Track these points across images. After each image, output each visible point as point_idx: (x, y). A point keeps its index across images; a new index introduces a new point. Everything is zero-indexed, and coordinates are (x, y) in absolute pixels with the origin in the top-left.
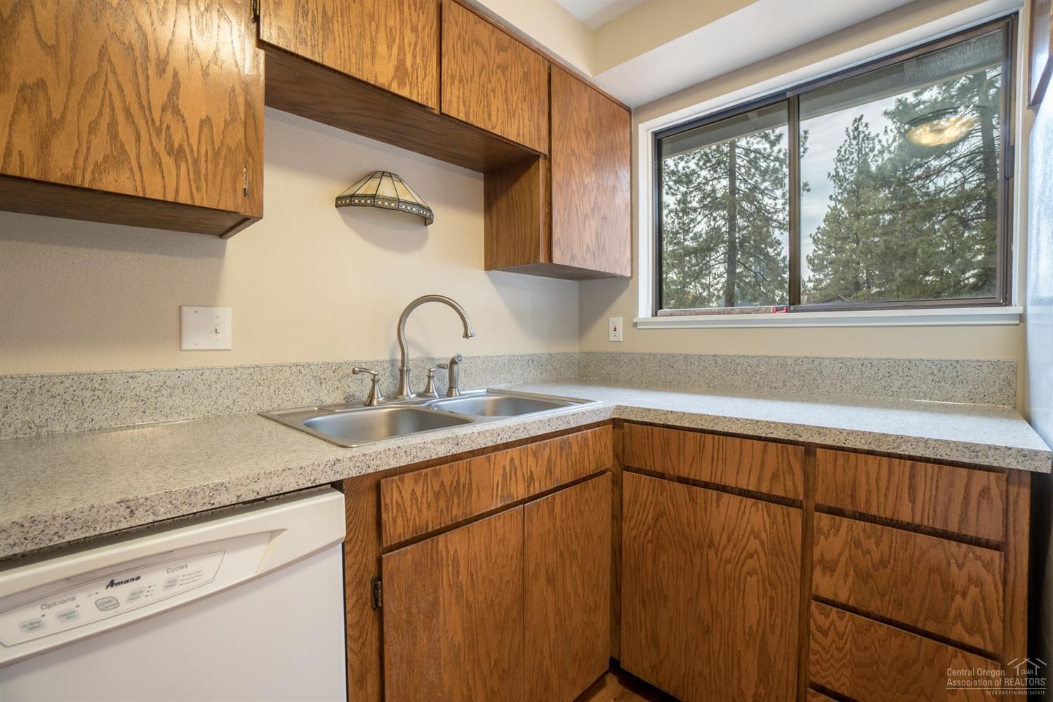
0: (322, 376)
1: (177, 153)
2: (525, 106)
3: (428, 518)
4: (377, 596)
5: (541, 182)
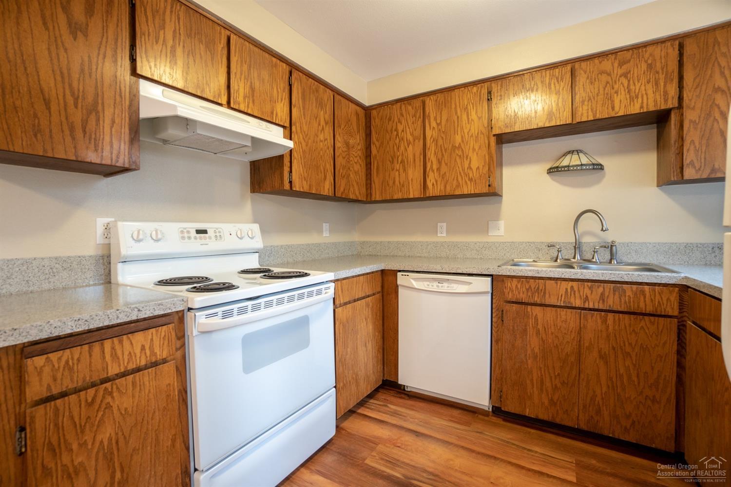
0: (540, 248)
1: (471, 180)
2: (649, 86)
3: (523, 297)
4: (502, 317)
5: (673, 126)
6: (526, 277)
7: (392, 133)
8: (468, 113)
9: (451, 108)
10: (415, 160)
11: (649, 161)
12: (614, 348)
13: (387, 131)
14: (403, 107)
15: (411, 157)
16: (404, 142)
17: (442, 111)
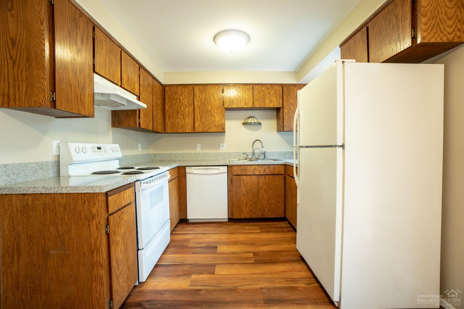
0: (240, 155)
1: (215, 126)
2: (275, 99)
3: (239, 173)
4: (232, 181)
5: (281, 113)
6: (240, 165)
7: (177, 100)
8: (214, 97)
9: (206, 93)
10: (189, 115)
11: (274, 123)
12: (268, 187)
13: (174, 98)
14: (183, 88)
15: (187, 113)
16: (183, 105)
17: (202, 94)
